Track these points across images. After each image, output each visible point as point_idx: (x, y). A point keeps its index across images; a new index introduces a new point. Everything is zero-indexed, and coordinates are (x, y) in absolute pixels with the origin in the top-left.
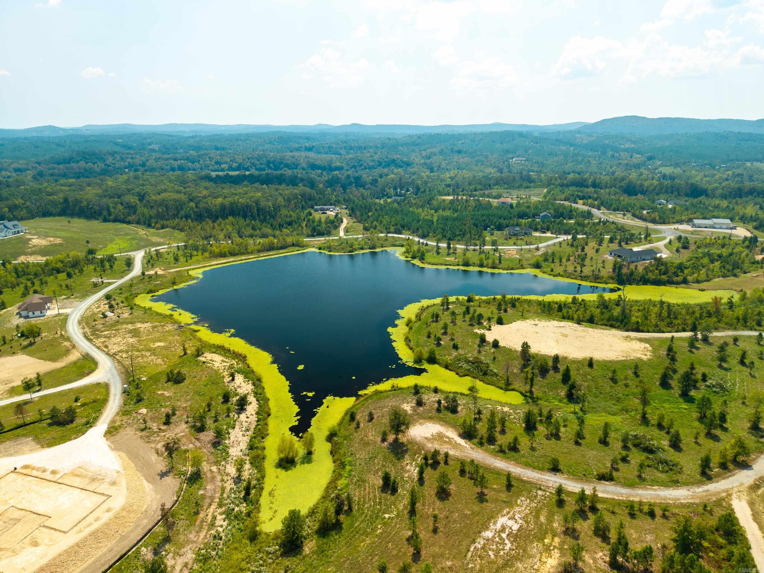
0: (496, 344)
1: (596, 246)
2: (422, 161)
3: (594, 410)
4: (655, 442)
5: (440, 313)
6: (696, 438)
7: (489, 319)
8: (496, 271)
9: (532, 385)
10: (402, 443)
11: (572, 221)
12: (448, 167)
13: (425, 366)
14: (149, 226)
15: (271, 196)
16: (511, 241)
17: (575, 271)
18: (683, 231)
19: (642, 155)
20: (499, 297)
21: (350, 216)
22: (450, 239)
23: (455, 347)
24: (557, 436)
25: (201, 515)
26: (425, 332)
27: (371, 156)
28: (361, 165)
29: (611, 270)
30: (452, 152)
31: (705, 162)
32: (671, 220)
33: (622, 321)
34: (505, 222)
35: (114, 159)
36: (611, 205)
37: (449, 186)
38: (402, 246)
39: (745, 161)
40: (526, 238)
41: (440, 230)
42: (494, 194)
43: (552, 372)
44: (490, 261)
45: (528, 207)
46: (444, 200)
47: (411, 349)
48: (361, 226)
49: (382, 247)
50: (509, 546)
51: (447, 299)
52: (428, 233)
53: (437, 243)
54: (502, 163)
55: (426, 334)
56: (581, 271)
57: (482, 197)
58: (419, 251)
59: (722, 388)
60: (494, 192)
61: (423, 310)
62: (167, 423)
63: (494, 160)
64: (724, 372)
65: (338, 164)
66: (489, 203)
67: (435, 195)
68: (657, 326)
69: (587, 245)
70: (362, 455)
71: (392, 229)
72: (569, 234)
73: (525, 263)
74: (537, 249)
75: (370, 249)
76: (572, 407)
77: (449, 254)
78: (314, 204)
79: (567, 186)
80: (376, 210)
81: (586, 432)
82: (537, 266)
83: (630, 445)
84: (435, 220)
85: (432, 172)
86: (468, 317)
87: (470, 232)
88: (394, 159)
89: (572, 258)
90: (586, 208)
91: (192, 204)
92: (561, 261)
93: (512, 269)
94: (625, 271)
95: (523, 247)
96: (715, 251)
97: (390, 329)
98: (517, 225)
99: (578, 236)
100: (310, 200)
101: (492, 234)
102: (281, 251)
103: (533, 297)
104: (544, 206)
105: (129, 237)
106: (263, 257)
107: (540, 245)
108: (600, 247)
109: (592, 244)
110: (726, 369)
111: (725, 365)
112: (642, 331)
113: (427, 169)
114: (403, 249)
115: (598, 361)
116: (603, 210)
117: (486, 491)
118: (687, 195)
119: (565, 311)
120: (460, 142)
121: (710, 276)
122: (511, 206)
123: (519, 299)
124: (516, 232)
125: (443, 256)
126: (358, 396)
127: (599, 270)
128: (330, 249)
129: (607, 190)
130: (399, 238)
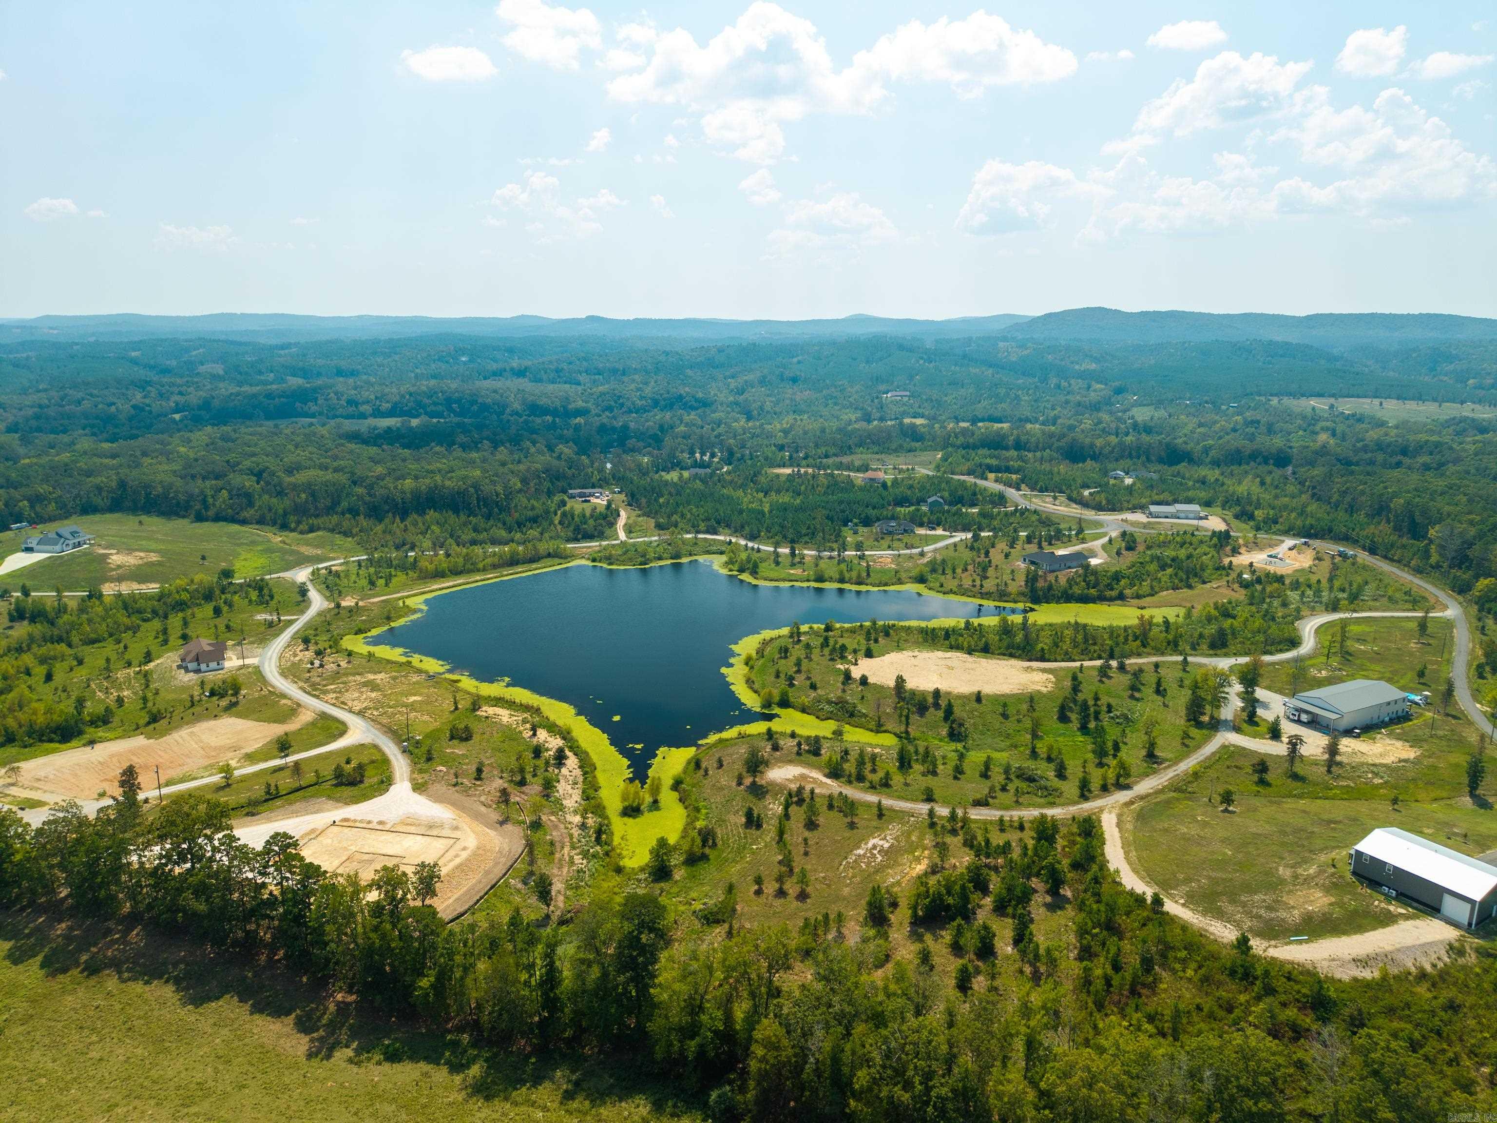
0: (864, 681)
1: (1007, 549)
2: (731, 399)
3: (979, 747)
4: (1039, 772)
5: (790, 646)
6: (1084, 767)
7: (855, 651)
8: (863, 588)
9: (907, 724)
10: (762, 786)
11: (975, 510)
12: (777, 409)
13: (777, 710)
14: (284, 527)
15: (496, 475)
16: (885, 543)
17: (974, 586)
18: (1133, 524)
19: (1106, 384)
20: (867, 624)
21: (630, 505)
22: (793, 541)
23: (813, 687)
24: (934, 773)
25: (557, 855)
26: (773, 671)
27: (638, 389)
28: (622, 405)
29: (1023, 583)
30: (782, 380)
31: (1206, 398)
32: (1125, 505)
33: (1024, 649)
34: (872, 513)
35: (145, 397)
36: (1036, 483)
37: (781, 448)
38: (722, 553)
39: (1271, 395)
40: (906, 538)
41: (777, 528)
42: (857, 463)
43: (932, 710)
44: (854, 574)
45: (911, 487)
46: (778, 476)
47: (756, 692)
48: (652, 523)
49: (691, 555)
50: (879, 858)
51: (798, 628)
52: (759, 531)
53: (776, 548)
54: (869, 402)
55: (773, 674)
56: (982, 586)
57: (838, 469)
58: (749, 560)
59: (1126, 718)
60: (857, 460)
61: (765, 643)
62: (479, 778)
63: (855, 396)
64: (1134, 702)
65: (580, 404)
66: (850, 482)
67: (762, 467)
68: (1066, 653)
69: (993, 547)
70: (718, 799)
71: (702, 526)
72: (969, 531)
73: (903, 575)
74: (922, 554)
75: (672, 558)
76: (953, 746)
77: (793, 565)
78: (565, 484)
79: (975, 447)
80: (670, 494)
81: (966, 767)
82: (921, 579)
83: (1012, 777)
84: (766, 510)
85: (749, 418)
86: (826, 651)
87: (823, 531)
88: (681, 395)
89: (970, 567)
90: (998, 487)
91: (360, 490)
92: (954, 572)
93: (886, 585)
94: (1041, 584)
95: (902, 552)
96: (1169, 553)
97: (724, 670)
98: (893, 518)
99: (983, 534)
100: (558, 479)
101: (856, 533)
102: (534, 566)
103: (914, 623)
104: (933, 484)
105: (259, 548)
106: (509, 575)
107: (926, 549)
108: (1012, 550)
109: (1002, 545)
110: (1138, 700)
111: (1137, 695)
112: (1049, 661)
113: (738, 413)
114: (724, 558)
115: (988, 695)
116: (1025, 490)
117: (856, 820)
118: (1161, 461)
119: (952, 639)
120: (795, 360)
121: (1157, 589)
122: (884, 485)
123: (894, 625)
124: (890, 529)
125: (784, 567)
126: (699, 746)
127: (1006, 584)
128: (609, 559)
129: (1038, 454)
130: (714, 540)
